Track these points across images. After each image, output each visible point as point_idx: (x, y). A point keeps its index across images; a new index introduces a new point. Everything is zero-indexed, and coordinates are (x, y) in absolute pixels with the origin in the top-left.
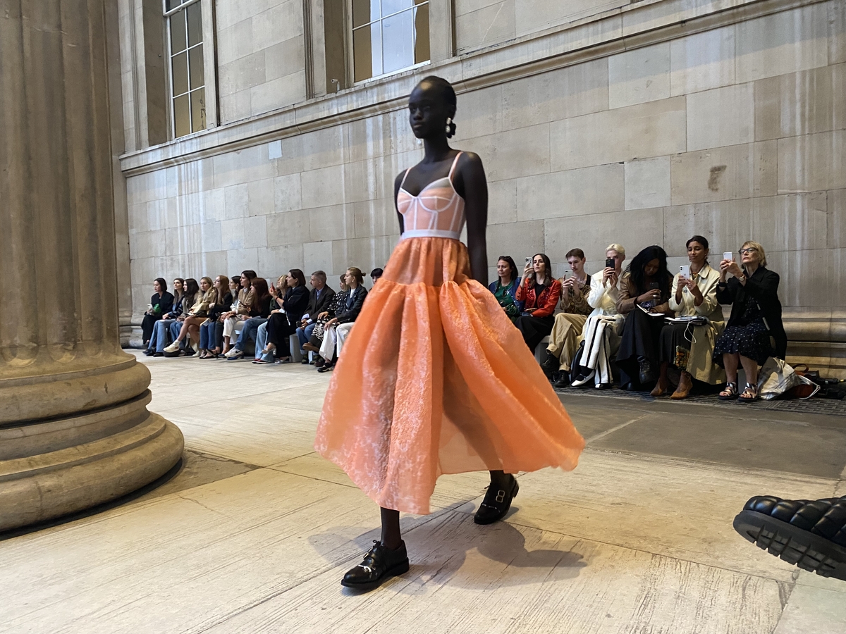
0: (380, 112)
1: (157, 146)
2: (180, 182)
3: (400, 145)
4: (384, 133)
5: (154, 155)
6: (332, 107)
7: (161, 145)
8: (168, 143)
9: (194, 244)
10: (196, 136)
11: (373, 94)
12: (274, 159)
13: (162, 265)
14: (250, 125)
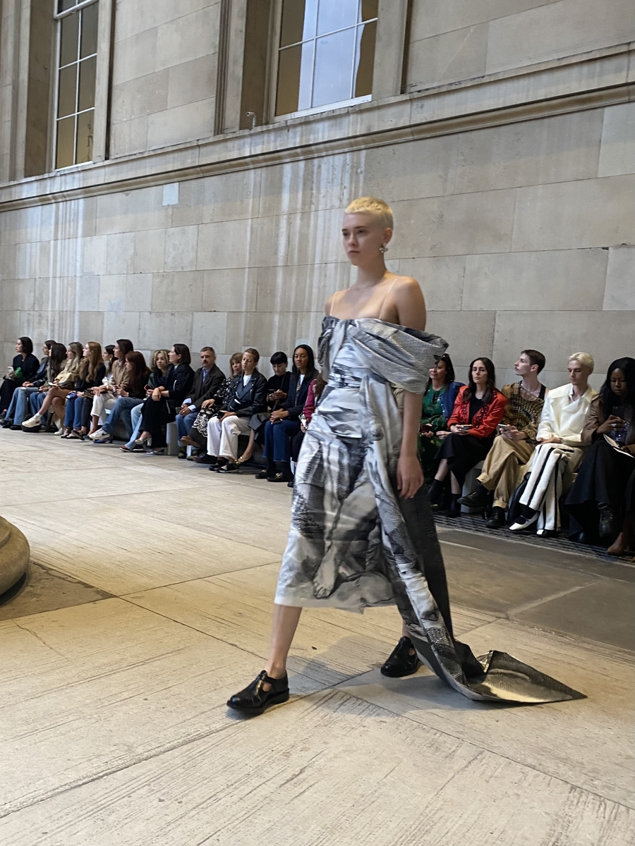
0: (301, 158)
1: (33, 178)
2: (57, 223)
3: (322, 200)
4: (304, 184)
5: (30, 189)
6: (244, 148)
7: (38, 178)
8: (46, 176)
9: (67, 300)
10: (80, 169)
11: (295, 134)
12: (169, 205)
13: (28, 321)
14: (143, 161)
